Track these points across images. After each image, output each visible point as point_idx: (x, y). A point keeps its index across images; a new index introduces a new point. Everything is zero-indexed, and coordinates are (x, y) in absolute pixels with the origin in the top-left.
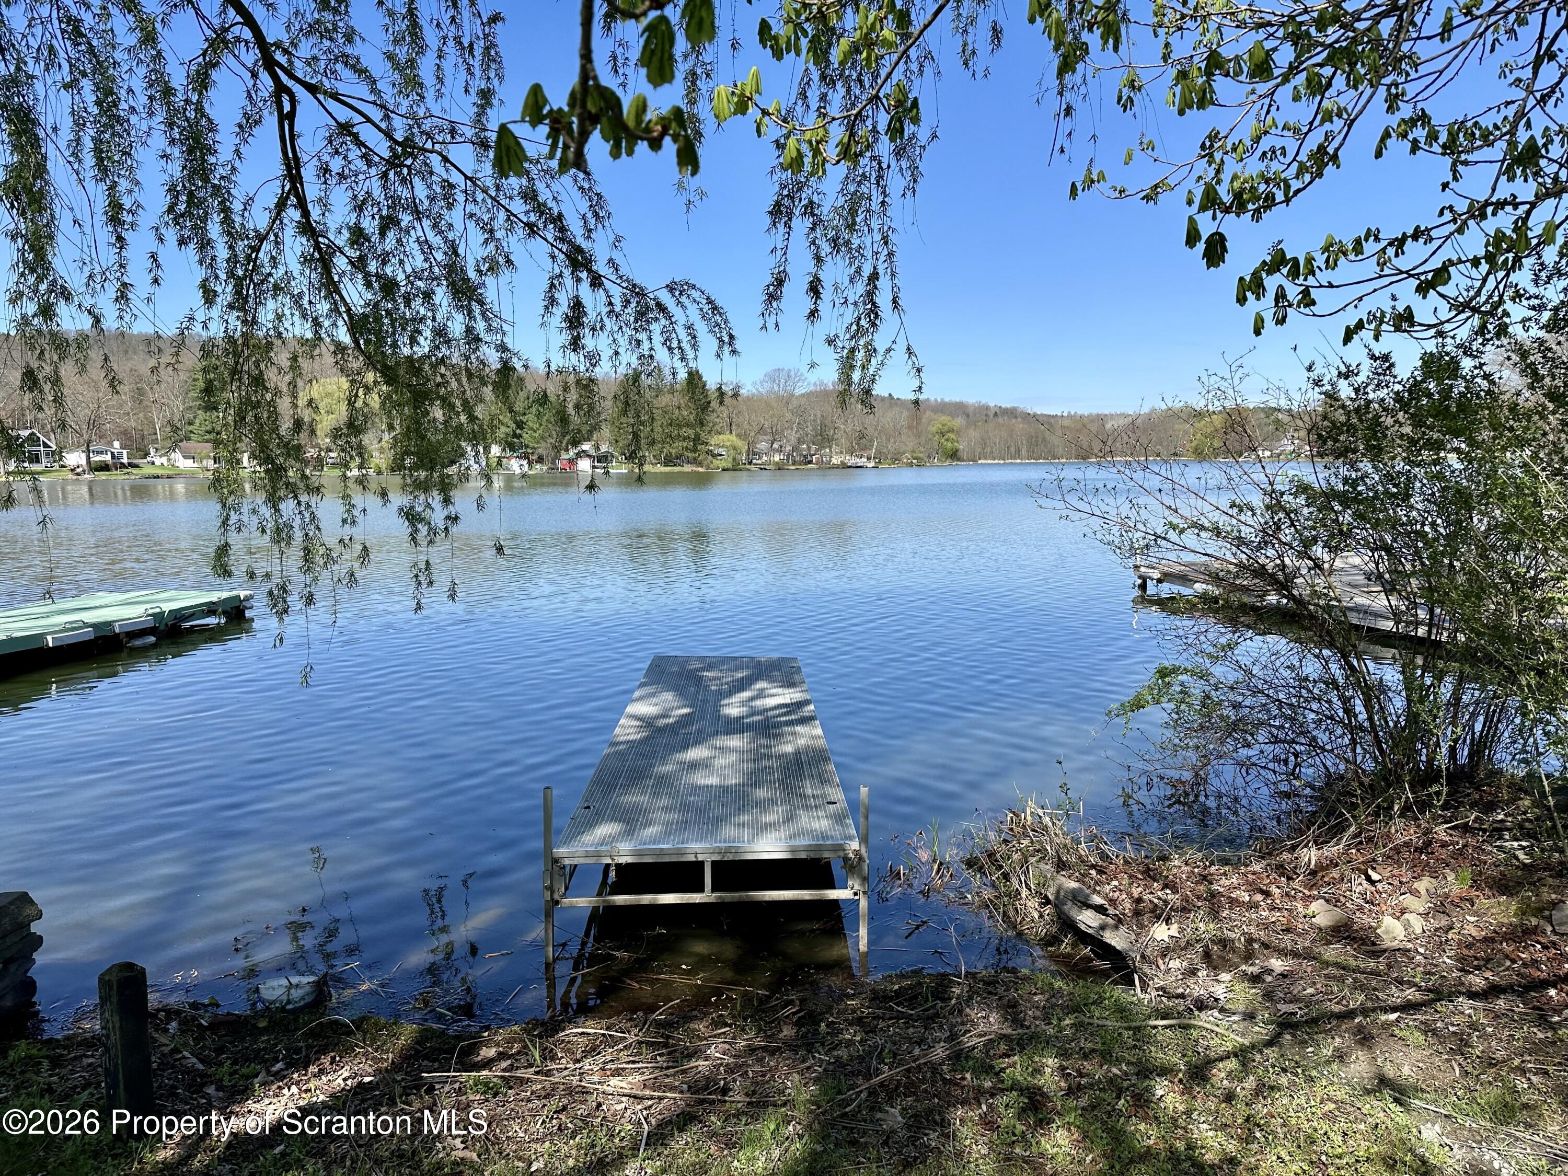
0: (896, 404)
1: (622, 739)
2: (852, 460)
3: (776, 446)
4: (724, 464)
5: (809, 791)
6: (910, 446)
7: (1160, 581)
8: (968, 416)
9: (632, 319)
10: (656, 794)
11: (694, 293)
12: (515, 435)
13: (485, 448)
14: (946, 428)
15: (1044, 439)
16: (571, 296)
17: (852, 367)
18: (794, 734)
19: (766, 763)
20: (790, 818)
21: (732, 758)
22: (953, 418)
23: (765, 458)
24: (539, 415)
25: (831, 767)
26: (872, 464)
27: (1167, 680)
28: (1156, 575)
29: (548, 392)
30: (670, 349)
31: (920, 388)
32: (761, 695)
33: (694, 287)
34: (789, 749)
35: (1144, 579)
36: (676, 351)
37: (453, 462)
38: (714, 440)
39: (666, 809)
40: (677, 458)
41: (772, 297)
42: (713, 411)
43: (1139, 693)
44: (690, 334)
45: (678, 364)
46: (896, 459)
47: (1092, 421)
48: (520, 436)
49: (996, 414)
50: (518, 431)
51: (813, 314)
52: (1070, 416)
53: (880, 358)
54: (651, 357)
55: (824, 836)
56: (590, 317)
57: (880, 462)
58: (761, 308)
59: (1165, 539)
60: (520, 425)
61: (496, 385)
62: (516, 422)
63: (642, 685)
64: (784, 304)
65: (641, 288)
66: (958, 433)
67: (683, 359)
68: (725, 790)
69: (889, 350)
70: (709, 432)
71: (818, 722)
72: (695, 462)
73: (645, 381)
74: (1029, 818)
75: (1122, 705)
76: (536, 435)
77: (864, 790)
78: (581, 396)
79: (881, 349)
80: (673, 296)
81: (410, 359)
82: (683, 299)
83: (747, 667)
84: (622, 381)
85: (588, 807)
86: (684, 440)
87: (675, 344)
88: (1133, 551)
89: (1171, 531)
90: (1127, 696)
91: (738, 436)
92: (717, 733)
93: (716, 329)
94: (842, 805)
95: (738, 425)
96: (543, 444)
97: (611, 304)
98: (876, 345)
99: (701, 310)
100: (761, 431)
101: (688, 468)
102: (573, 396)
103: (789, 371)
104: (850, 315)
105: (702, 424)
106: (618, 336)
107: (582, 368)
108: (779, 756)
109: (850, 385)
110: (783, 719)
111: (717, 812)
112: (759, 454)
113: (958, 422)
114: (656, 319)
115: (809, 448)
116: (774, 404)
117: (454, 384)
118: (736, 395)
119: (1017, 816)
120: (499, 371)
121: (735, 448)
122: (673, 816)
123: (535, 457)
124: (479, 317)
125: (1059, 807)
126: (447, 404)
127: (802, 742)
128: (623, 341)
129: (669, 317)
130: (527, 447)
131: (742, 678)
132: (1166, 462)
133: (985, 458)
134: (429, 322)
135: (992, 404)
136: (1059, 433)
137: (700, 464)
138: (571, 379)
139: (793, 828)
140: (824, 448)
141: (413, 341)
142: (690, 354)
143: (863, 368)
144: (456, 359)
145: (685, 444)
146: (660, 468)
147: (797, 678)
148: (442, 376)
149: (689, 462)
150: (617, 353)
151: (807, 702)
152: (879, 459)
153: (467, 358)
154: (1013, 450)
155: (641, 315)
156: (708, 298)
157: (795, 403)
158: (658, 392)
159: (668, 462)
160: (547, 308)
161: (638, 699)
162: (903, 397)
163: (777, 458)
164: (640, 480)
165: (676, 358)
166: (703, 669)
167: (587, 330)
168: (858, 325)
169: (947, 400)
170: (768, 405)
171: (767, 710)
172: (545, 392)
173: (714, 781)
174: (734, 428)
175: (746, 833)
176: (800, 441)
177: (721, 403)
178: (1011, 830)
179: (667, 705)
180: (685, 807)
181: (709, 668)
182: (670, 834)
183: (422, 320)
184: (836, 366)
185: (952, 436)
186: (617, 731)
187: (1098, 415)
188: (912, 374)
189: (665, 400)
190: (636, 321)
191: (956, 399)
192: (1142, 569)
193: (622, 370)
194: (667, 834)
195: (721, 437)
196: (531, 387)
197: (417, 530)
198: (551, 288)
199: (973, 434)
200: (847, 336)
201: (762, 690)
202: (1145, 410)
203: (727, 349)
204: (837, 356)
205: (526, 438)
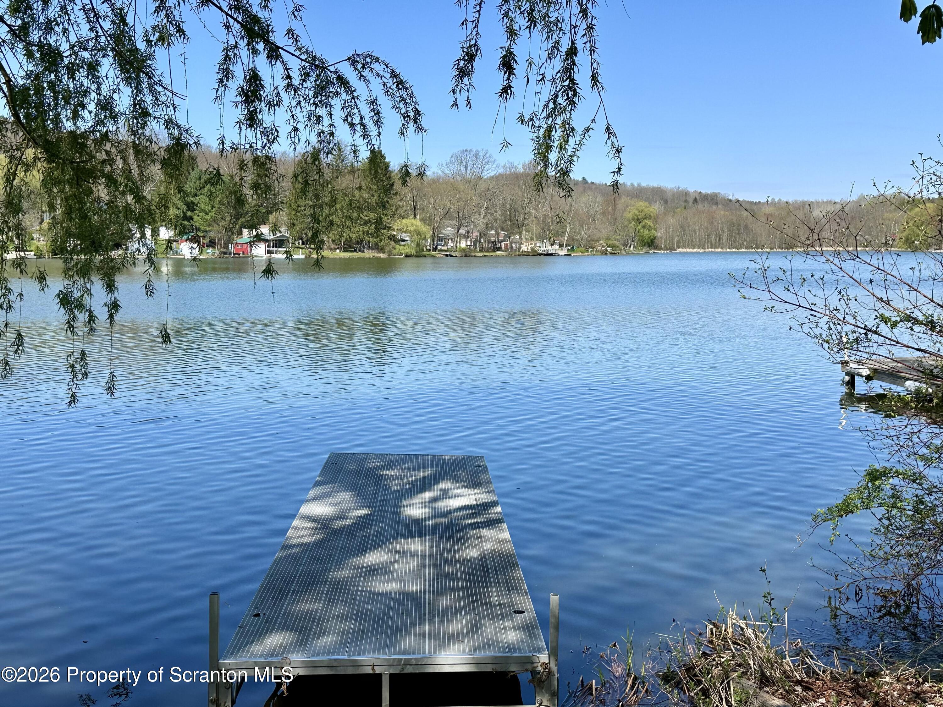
0: (590, 188)
1: (295, 541)
2: (542, 247)
3: (462, 231)
4: (407, 250)
5: (495, 599)
6: (605, 233)
7: (869, 378)
8: (666, 202)
9: (311, 93)
10: (331, 601)
11: (378, 67)
12: (186, 218)
13: (153, 230)
14: (642, 215)
15: (746, 227)
16: (246, 69)
17: (549, 148)
18: (480, 537)
19: (449, 569)
20: (474, 628)
21: (413, 563)
22: (650, 203)
23: (451, 244)
24: (211, 195)
25: (519, 573)
26: (563, 252)
27: (877, 483)
28: (865, 372)
29: (221, 171)
30: (351, 125)
31: (619, 169)
32: (445, 495)
33: (377, 60)
34: (474, 553)
35: (852, 376)
36: (358, 128)
37: (118, 246)
38: (397, 224)
39: (342, 618)
40: (357, 243)
41: (463, 73)
42: (396, 194)
43: (848, 497)
44: (373, 110)
45: (361, 142)
46: (590, 247)
47: (798, 209)
48: (191, 218)
49: (695, 200)
50: (189, 213)
51: (506, 90)
52: (774, 203)
53: (578, 138)
54: (332, 134)
55: (511, 648)
56: (267, 92)
57: (572, 249)
58: (451, 84)
59: (876, 332)
60: (191, 206)
61: (165, 163)
62: (187, 204)
63: (317, 484)
64: (475, 79)
65: (321, 61)
66: (655, 219)
67: (365, 136)
68: (404, 597)
69: (587, 130)
70: (392, 216)
71: (505, 526)
72: (377, 247)
73: (326, 159)
74: (730, 630)
75: (829, 509)
76: (208, 217)
77: (554, 599)
78: (259, 175)
79: (579, 129)
80: (356, 69)
81: (72, 134)
82: (366, 72)
83: (430, 466)
84: (300, 162)
85: (258, 615)
86: (366, 223)
87: (357, 120)
88: (841, 346)
89: (883, 325)
90: (837, 500)
91: (423, 220)
92: (397, 536)
93: (401, 105)
94: (530, 613)
95: (423, 209)
96: (216, 227)
97: (289, 77)
98: (574, 124)
99: (385, 84)
100: (447, 214)
101: (368, 254)
102: (249, 177)
103: (477, 153)
104: (547, 91)
105: (384, 206)
106: (297, 111)
107: (259, 145)
108: (463, 561)
109: (546, 166)
110: (468, 521)
111: (398, 621)
112: (445, 240)
113: (656, 208)
114: (337, 94)
115: (498, 234)
116: (462, 188)
117: (120, 163)
118: (421, 175)
119: (717, 627)
120: (168, 149)
121: (419, 234)
122: (351, 625)
123: (207, 241)
124: (146, 91)
125: (762, 619)
126: (111, 181)
127: (488, 546)
128: (302, 116)
129: (350, 90)
130: (198, 229)
131: (424, 478)
132: (878, 252)
133: (684, 247)
134: (93, 95)
135: (691, 190)
136: (763, 219)
137: (382, 250)
138: (248, 157)
139: (478, 640)
140: (514, 234)
141: (75, 115)
142: (373, 131)
143: (561, 148)
144: (124, 135)
145: (366, 229)
146: (339, 254)
147: (482, 477)
148: (107, 153)
149: (370, 248)
150: (296, 129)
151: (494, 504)
152: (572, 246)
153: (134, 133)
154: (713, 238)
155: (320, 89)
156: (393, 71)
157: (482, 186)
158: (338, 172)
159: (348, 247)
160: (221, 81)
161: (314, 499)
162: (597, 181)
163: (463, 244)
164: (318, 264)
165: (358, 134)
166: (383, 468)
167: (263, 104)
168: (555, 102)
169: (644, 184)
170: (454, 187)
171: (451, 512)
172: (218, 171)
173: (392, 587)
174: (418, 212)
175: (428, 645)
176: (488, 227)
177: (404, 183)
178: (711, 642)
179: (344, 506)
180: (361, 616)
181: (390, 465)
182: (345, 644)
183: (86, 93)
184: (531, 145)
185: (649, 223)
186: (290, 533)
187: (804, 203)
188: (611, 155)
189: (344, 182)
190: (316, 95)
191: (654, 184)
192: (852, 365)
193: (301, 148)
194: (343, 644)
195: (404, 221)
196: (203, 166)
197: (75, 318)
198: (225, 60)
199: (671, 221)
200: (545, 114)
201: (446, 490)
202: (854, 198)
203: (411, 126)
204: (533, 136)
205: (198, 220)
